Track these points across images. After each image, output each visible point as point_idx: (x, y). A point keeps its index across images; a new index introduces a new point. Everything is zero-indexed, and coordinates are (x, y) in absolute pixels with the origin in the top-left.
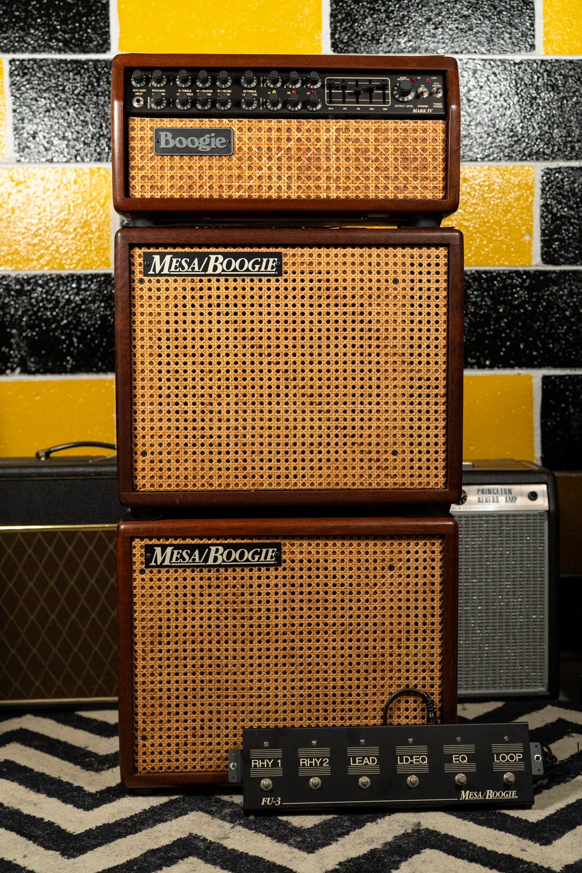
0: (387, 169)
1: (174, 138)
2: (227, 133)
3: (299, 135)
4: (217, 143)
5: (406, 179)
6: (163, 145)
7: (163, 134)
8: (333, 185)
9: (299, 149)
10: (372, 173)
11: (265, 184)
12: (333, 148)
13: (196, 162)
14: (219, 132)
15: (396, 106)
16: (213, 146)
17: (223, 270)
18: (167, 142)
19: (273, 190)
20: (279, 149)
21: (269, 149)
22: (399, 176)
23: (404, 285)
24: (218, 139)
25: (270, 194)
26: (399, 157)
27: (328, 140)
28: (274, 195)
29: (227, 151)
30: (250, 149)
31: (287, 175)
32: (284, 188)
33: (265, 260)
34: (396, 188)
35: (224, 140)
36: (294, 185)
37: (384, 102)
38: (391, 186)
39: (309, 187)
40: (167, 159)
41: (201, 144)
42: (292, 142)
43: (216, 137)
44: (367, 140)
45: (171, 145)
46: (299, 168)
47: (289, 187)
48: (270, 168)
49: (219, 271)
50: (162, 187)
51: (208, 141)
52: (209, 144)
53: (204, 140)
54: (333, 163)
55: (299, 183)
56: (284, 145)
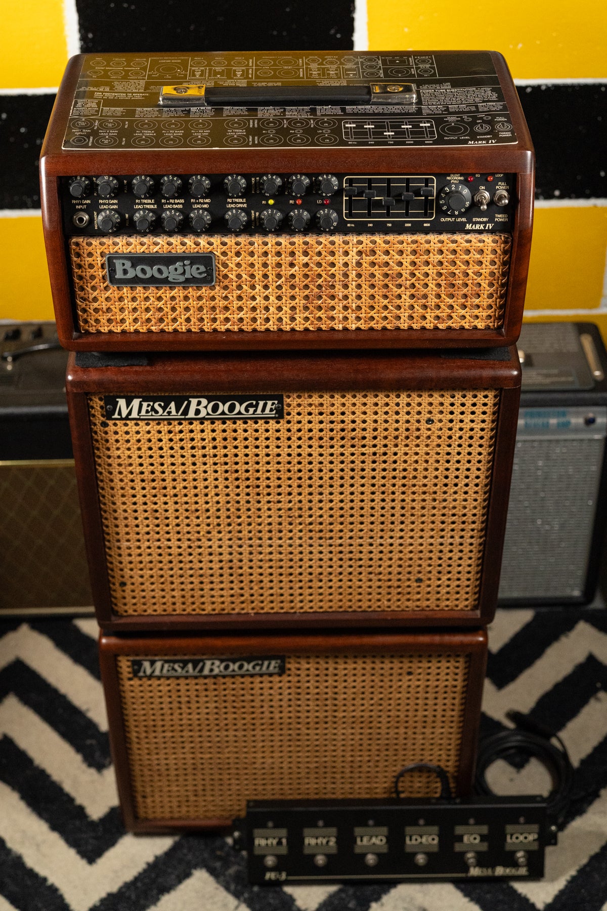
0: (425, 296)
1: (134, 266)
2: (206, 260)
3: (306, 259)
4: (194, 271)
5: (451, 307)
6: (119, 275)
7: (118, 264)
8: (352, 316)
9: (306, 276)
10: (406, 301)
11: (260, 315)
12: (353, 275)
13: (166, 293)
14: (195, 259)
15: (443, 220)
16: (188, 275)
17: (208, 414)
18: (125, 272)
19: (271, 323)
20: (279, 276)
21: (265, 276)
22: (442, 305)
23: (440, 425)
24: (195, 267)
25: (267, 326)
26: (443, 283)
27: (346, 265)
28: (272, 326)
29: (208, 279)
30: (239, 276)
31: (289, 306)
32: (286, 320)
33: (261, 403)
34: (438, 318)
35: (202, 268)
36: (299, 317)
37: (426, 215)
38: (430, 315)
39: (320, 319)
40: (126, 290)
41: (170, 272)
42: (296, 268)
43: (191, 264)
44: (400, 264)
45: (130, 275)
46: (306, 297)
47: (293, 319)
48: (267, 298)
49: (203, 414)
50: (123, 321)
51: (180, 270)
52: (184, 273)
53: (176, 269)
54: (352, 291)
55: (307, 314)
56: (286, 271)
